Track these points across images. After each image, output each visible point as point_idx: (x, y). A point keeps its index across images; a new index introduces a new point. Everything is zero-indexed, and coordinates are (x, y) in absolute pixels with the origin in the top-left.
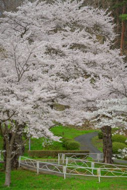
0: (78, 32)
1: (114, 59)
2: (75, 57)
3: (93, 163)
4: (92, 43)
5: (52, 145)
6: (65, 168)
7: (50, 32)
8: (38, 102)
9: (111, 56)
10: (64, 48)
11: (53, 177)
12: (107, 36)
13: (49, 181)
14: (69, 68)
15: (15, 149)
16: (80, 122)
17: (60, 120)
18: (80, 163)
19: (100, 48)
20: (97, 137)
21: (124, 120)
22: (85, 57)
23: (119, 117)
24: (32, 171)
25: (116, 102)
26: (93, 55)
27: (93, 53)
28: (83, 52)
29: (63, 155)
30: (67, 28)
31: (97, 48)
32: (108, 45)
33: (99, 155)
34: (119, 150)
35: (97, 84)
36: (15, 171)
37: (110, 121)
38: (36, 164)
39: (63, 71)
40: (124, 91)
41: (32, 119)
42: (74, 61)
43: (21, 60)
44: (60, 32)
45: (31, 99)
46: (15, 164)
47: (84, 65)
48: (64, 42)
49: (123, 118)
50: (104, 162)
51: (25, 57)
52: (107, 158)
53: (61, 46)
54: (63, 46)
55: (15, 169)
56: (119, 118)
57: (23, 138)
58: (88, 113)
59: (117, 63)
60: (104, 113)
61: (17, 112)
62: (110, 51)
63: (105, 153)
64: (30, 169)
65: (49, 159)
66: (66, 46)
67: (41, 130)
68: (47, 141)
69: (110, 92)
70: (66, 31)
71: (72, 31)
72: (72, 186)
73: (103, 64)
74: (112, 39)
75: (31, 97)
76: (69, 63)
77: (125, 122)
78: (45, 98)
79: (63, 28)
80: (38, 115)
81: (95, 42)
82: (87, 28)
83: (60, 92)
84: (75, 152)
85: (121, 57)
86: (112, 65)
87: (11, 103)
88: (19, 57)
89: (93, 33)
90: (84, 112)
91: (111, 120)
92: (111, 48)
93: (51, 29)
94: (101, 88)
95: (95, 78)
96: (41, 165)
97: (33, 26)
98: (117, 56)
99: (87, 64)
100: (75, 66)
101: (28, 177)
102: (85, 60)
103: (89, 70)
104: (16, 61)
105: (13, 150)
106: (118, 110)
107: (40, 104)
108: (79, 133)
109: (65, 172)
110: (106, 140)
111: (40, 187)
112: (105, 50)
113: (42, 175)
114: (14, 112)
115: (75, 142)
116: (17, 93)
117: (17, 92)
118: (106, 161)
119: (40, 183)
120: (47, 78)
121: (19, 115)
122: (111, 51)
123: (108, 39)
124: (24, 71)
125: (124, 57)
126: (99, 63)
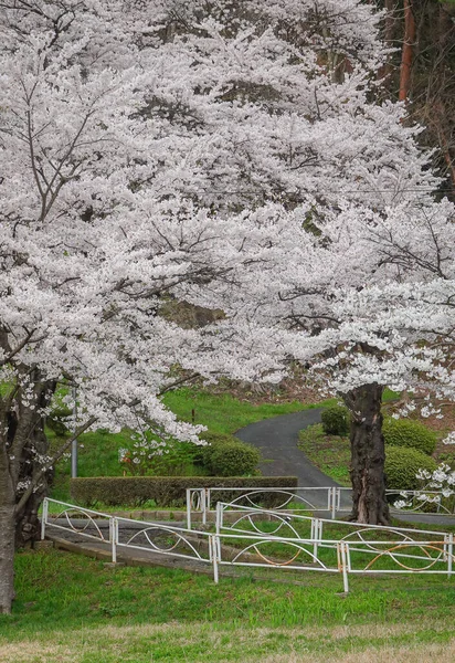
0: (250, 39)
1: (383, 140)
2: (242, 132)
3: (317, 524)
4: (301, 79)
5: (158, 459)
6: (215, 541)
7: (146, 40)
8: (117, 295)
9: (370, 126)
10: (199, 97)
11: (171, 575)
12: (354, 53)
13: (158, 592)
14: (218, 171)
15: (27, 471)
16: (272, 371)
17: (198, 362)
18: (267, 525)
19: (331, 97)
20: (319, 428)
21: (436, 362)
22: (278, 132)
23: (417, 351)
24: (90, 555)
25: (407, 294)
26: (305, 124)
27: (307, 117)
28: (271, 112)
29: (205, 494)
30: (209, 24)
31: (321, 97)
32: (360, 88)
33: (333, 492)
34: (421, 475)
35: (327, 228)
36: (28, 555)
37: (384, 365)
38: (105, 528)
39: (197, 180)
40: (433, 254)
41: (94, 360)
42: (236, 146)
43: (51, 139)
44: (185, 40)
45: (92, 282)
46: (27, 527)
47: (274, 162)
48: (198, 77)
49: (433, 353)
50: (354, 517)
51: (68, 126)
52: (366, 503)
53: (188, 91)
54: (197, 91)
55: (28, 546)
56: (420, 356)
57: (48, 432)
58: (302, 336)
59: (395, 155)
60: (364, 338)
61: (40, 333)
62: (366, 107)
63: (357, 486)
64: (83, 546)
65: (149, 511)
66: (208, 90)
67: (129, 401)
68: (148, 442)
69: (378, 258)
70: (205, 34)
71: (228, 34)
72: (245, 607)
73: (344, 158)
74: (372, 65)
75: (91, 277)
76: (218, 152)
77: (440, 369)
78: (146, 279)
79: (196, 25)
80: (116, 344)
81: (310, 76)
82: (282, 23)
83: (196, 257)
84: (243, 484)
85: (408, 131)
86: (373, 162)
87: (18, 298)
88: (45, 126)
89: (304, 44)
90: (286, 334)
91: (387, 364)
92: (370, 98)
93: (151, 29)
94: (344, 243)
95: (319, 209)
96: (125, 531)
97: (85, 15)
98: (395, 129)
99: (282, 156)
100: (241, 165)
101: (76, 578)
102: (277, 143)
103: (293, 179)
104: (34, 143)
105: (21, 477)
106: (416, 324)
107: (121, 304)
108: (253, 415)
109: (215, 559)
110: (361, 436)
111: (123, 614)
112: (351, 106)
113: (129, 569)
114: (30, 334)
115: (240, 445)
116: (37, 261)
117: (39, 258)
118: (361, 517)
119: (122, 597)
120: (150, 207)
121: (48, 343)
122: (372, 109)
123: (358, 66)
124: (64, 181)
125: (418, 129)
126: (329, 153)
